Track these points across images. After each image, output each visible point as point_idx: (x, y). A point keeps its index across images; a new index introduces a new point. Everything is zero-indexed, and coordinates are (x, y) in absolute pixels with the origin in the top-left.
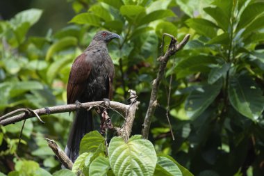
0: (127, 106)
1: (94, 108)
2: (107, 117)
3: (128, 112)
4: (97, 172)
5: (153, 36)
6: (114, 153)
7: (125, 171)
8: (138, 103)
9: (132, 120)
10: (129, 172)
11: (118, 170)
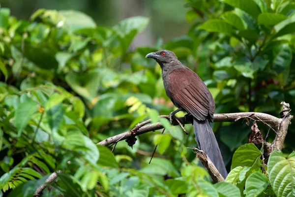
0: (280, 120)
1: (242, 119)
2: (257, 130)
3: (280, 127)
4: (253, 188)
5: (286, 50)
6: (274, 169)
7: (286, 189)
8: (291, 117)
9: (284, 135)
10: (290, 191)
11: (278, 187)
